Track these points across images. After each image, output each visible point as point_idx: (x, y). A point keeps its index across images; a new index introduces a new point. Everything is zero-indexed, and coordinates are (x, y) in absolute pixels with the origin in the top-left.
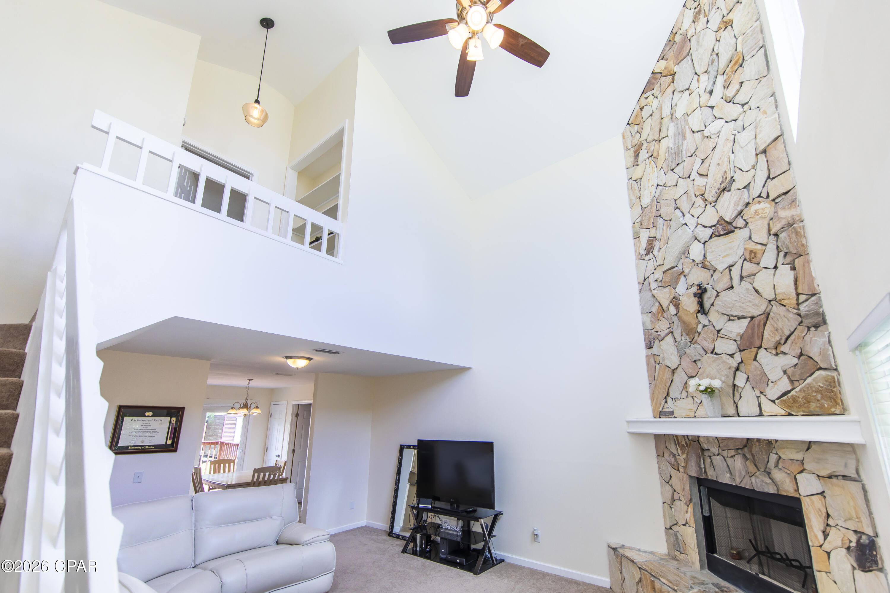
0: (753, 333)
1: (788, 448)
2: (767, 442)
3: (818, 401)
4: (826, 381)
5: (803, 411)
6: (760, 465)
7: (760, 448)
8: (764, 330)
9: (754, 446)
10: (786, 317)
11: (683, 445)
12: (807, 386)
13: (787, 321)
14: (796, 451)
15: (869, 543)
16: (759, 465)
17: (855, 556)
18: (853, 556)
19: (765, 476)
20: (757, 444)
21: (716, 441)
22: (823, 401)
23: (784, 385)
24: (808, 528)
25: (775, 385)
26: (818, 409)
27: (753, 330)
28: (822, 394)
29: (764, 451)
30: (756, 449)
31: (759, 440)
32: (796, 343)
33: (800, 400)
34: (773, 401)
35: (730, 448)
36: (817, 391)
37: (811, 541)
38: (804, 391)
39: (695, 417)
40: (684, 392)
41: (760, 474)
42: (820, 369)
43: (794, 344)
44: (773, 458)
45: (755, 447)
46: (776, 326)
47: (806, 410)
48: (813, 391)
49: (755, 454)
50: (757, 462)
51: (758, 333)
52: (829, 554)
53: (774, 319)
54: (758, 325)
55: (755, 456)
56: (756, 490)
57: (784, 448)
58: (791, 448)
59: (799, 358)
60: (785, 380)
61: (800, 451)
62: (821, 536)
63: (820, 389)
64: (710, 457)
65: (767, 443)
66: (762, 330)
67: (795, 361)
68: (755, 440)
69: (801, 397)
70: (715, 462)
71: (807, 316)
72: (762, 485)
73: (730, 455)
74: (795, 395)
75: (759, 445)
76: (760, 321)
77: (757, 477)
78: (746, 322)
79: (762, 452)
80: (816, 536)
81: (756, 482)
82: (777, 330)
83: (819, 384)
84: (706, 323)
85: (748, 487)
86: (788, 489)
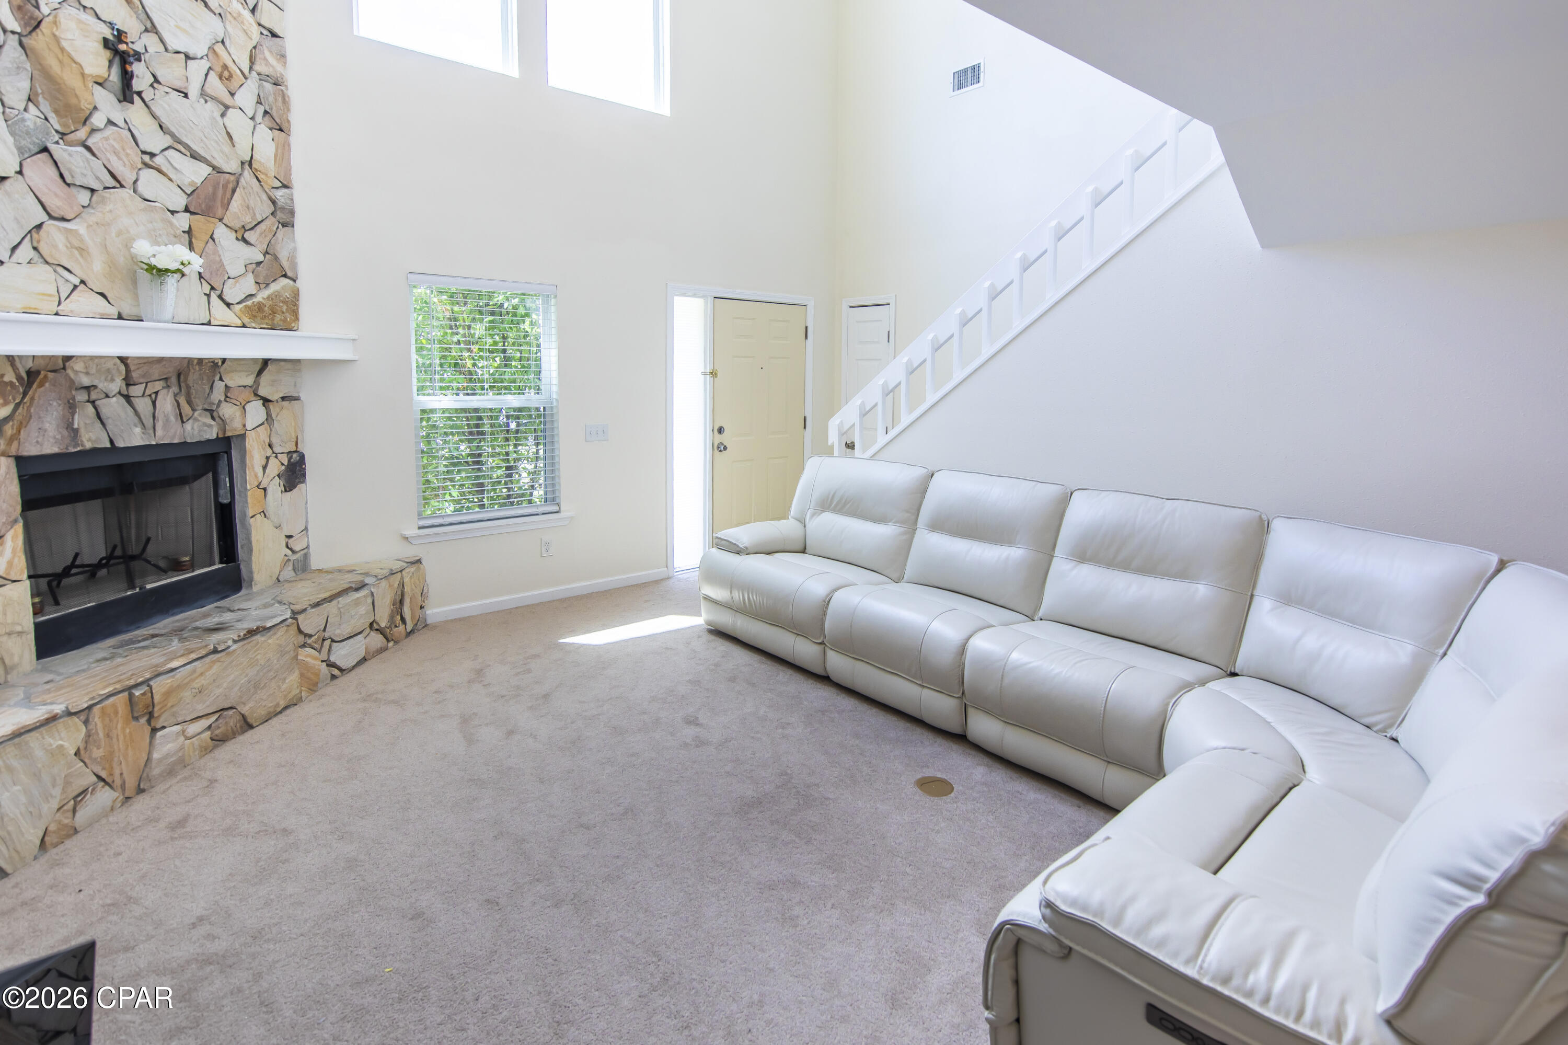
0: (214, 193)
1: (236, 371)
2: (212, 364)
3: (283, 313)
4: (293, 292)
5: (267, 324)
6: (197, 400)
7: (200, 375)
8: (231, 199)
9: (192, 371)
10: (259, 197)
11: (11, 383)
12: (276, 294)
13: (260, 201)
14: (247, 373)
15: (299, 459)
16: (195, 401)
17: (285, 479)
18: (283, 479)
19: (206, 417)
20: (197, 368)
21: (123, 368)
22: (287, 314)
23: (248, 285)
24: (249, 469)
25: (236, 282)
26: (281, 323)
27: (215, 188)
28: (287, 306)
29: (205, 378)
30: (193, 377)
31: (200, 361)
32: (266, 236)
33: (266, 309)
34: (228, 305)
35: (153, 378)
36: (285, 302)
37: (250, 484)
38: (272, 299)
39: (57, 314)
40: (26, 245)
41: (200, 415)
42: (285, 276)
43: (263, 235)
44: (219, 386)
45: (194, 373)
46: (247, 201)
47: (270, 322)
48: (281, 301)
49: (191, 385)
50: (193, 397)
51: (222, 197)
52: (265, 489)
53: (246, 191)
54: (225, 187)
55: (190, 387)
56: (189, 441)
57: (232, 372)
58: (240, 371)
59: (264, 255)
60: (250, 279)
61: (252, 374)
62: (259, 471)
63: (287, 300)
64: (93, 402)
65: (212, 366)
66: (229, 197)
67: (260, 258)
68: (196, 361)
69: (267, 306)
70: (104, 411)
71: (283, 209)
72: (200, 431)
73: (148, 392)
74: (261, 302)
75: (200, 370)
76: (228, 182)
77: (196, 420)
78: (205, 170)
79: (202, 379)
80: (256, 476)
81: (193, 428)
82: (248, 207)
83: (286, 294)
84: (118, 119)
85: (176, 441)
86: (234, 428)
